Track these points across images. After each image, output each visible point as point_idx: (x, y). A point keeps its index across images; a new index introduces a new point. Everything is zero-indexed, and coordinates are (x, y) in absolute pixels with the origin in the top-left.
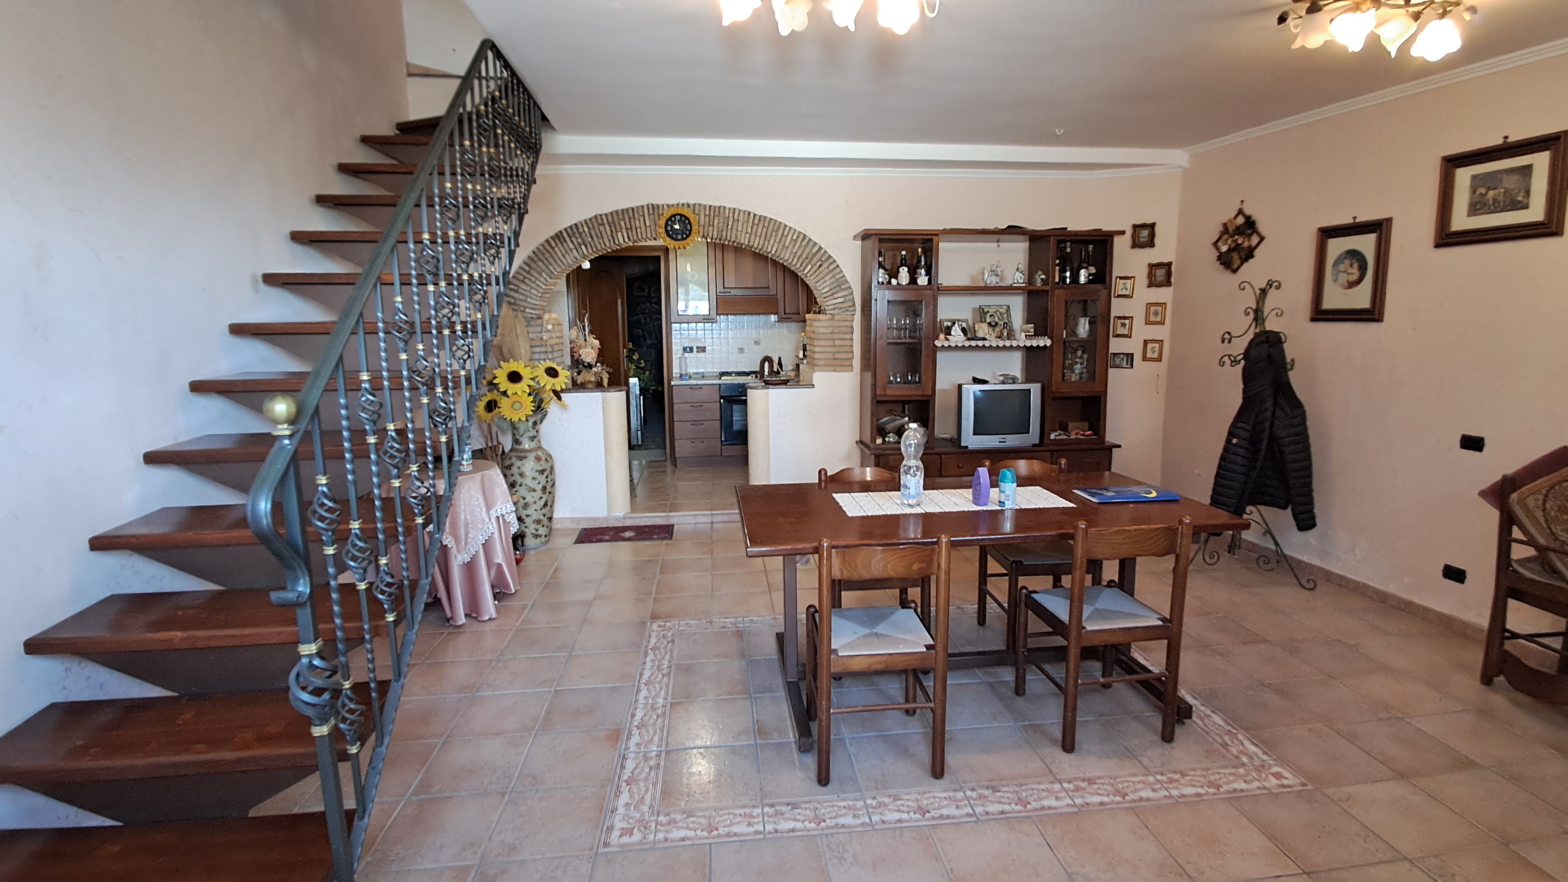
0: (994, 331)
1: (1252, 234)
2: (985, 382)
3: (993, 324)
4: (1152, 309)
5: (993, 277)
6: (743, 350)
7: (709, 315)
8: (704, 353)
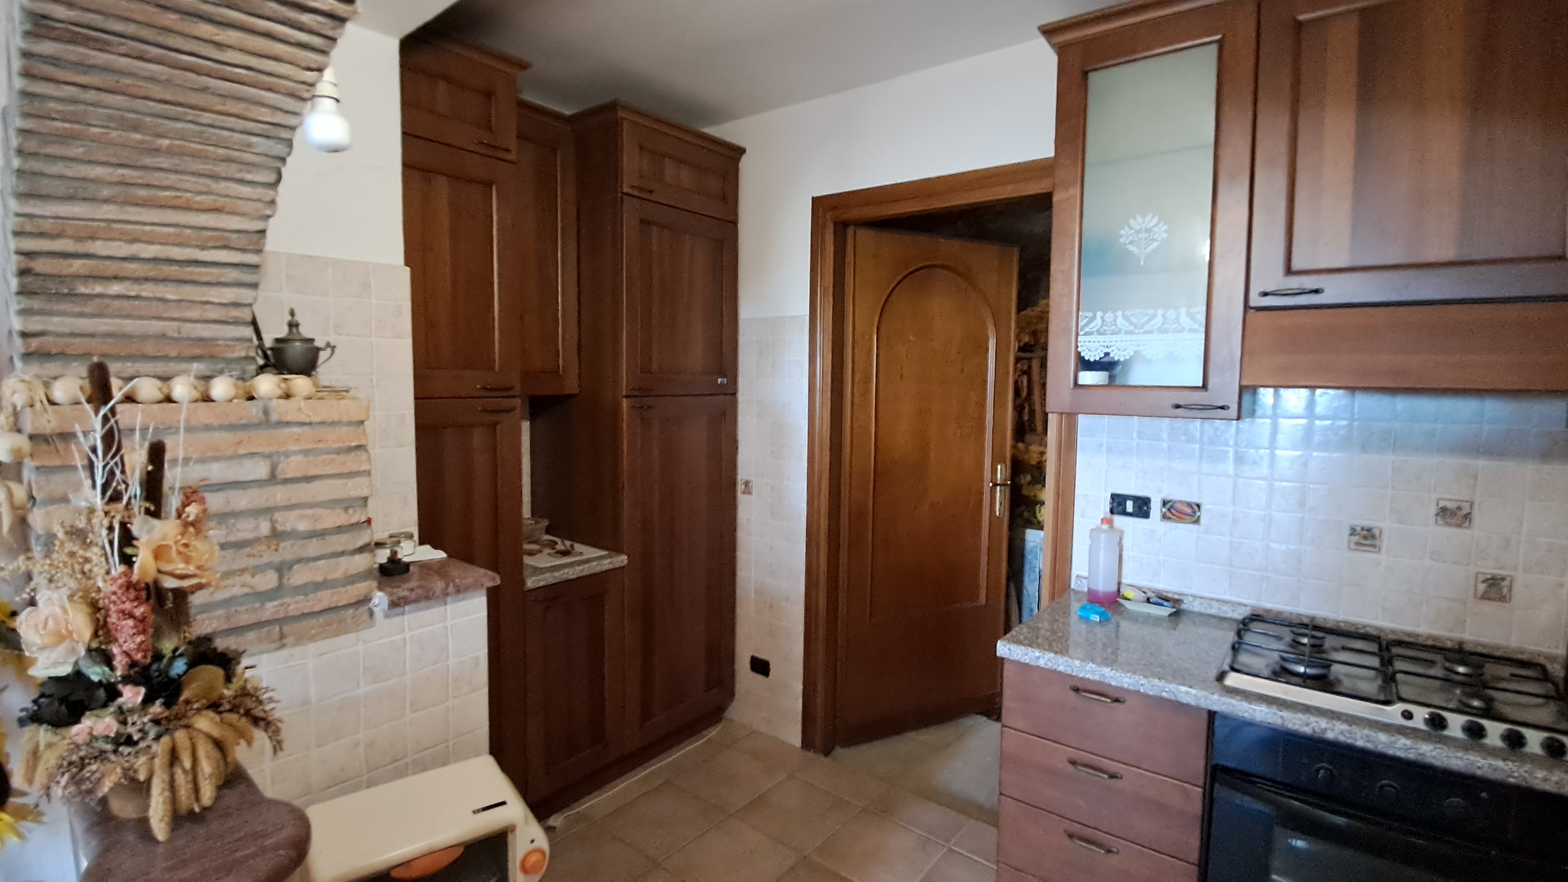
6: (1373, 537)
7: (1205, 387)
8: (1191, 526)
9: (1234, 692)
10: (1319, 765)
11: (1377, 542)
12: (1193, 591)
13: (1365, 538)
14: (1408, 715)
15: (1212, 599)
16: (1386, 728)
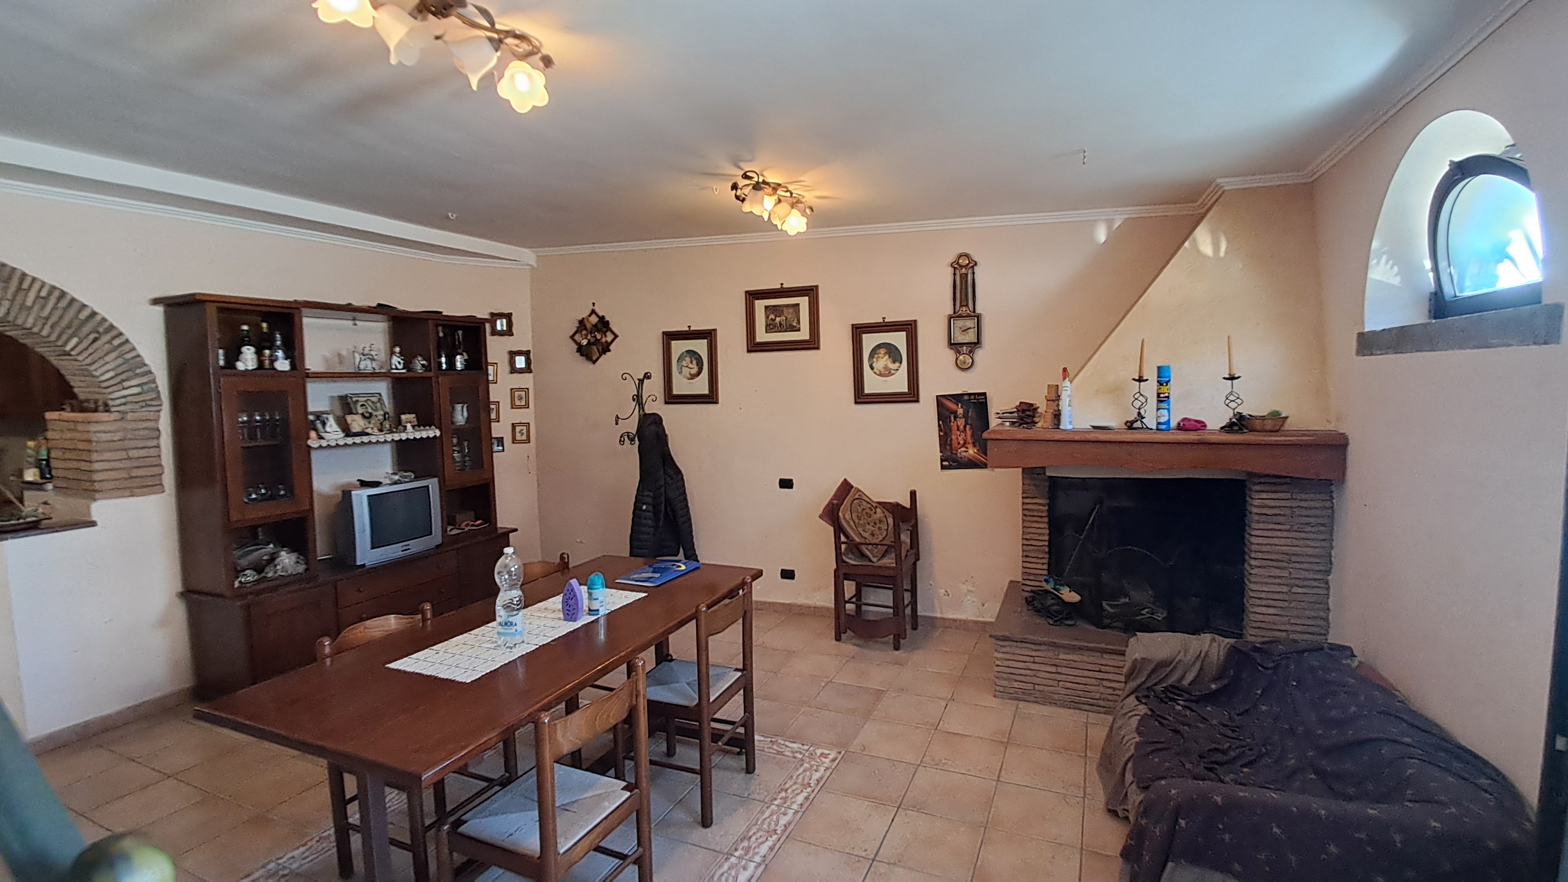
0: (369, 423)
1: (606, 331)
2: (377, 484)
3: (367, 415)
4: (517, 394)
5: (368, 362)
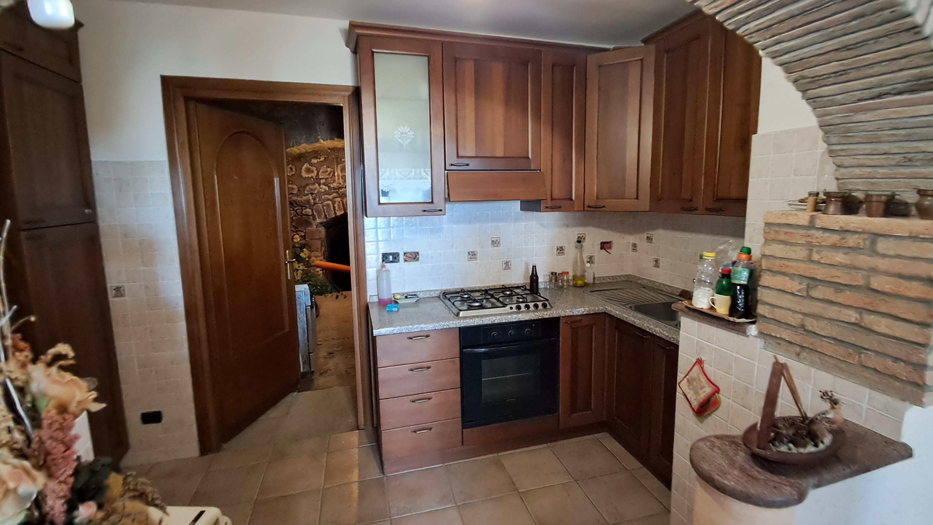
6: (475, 255)
7: (432, 202)
8: (415, 262)
9: (465, 318)
10: (492, 334)
11: (476, 256)
12: (419, 290)
13: (473, 255)
14: (511, 308)
15: (426, 291)
16: (508, 314)
